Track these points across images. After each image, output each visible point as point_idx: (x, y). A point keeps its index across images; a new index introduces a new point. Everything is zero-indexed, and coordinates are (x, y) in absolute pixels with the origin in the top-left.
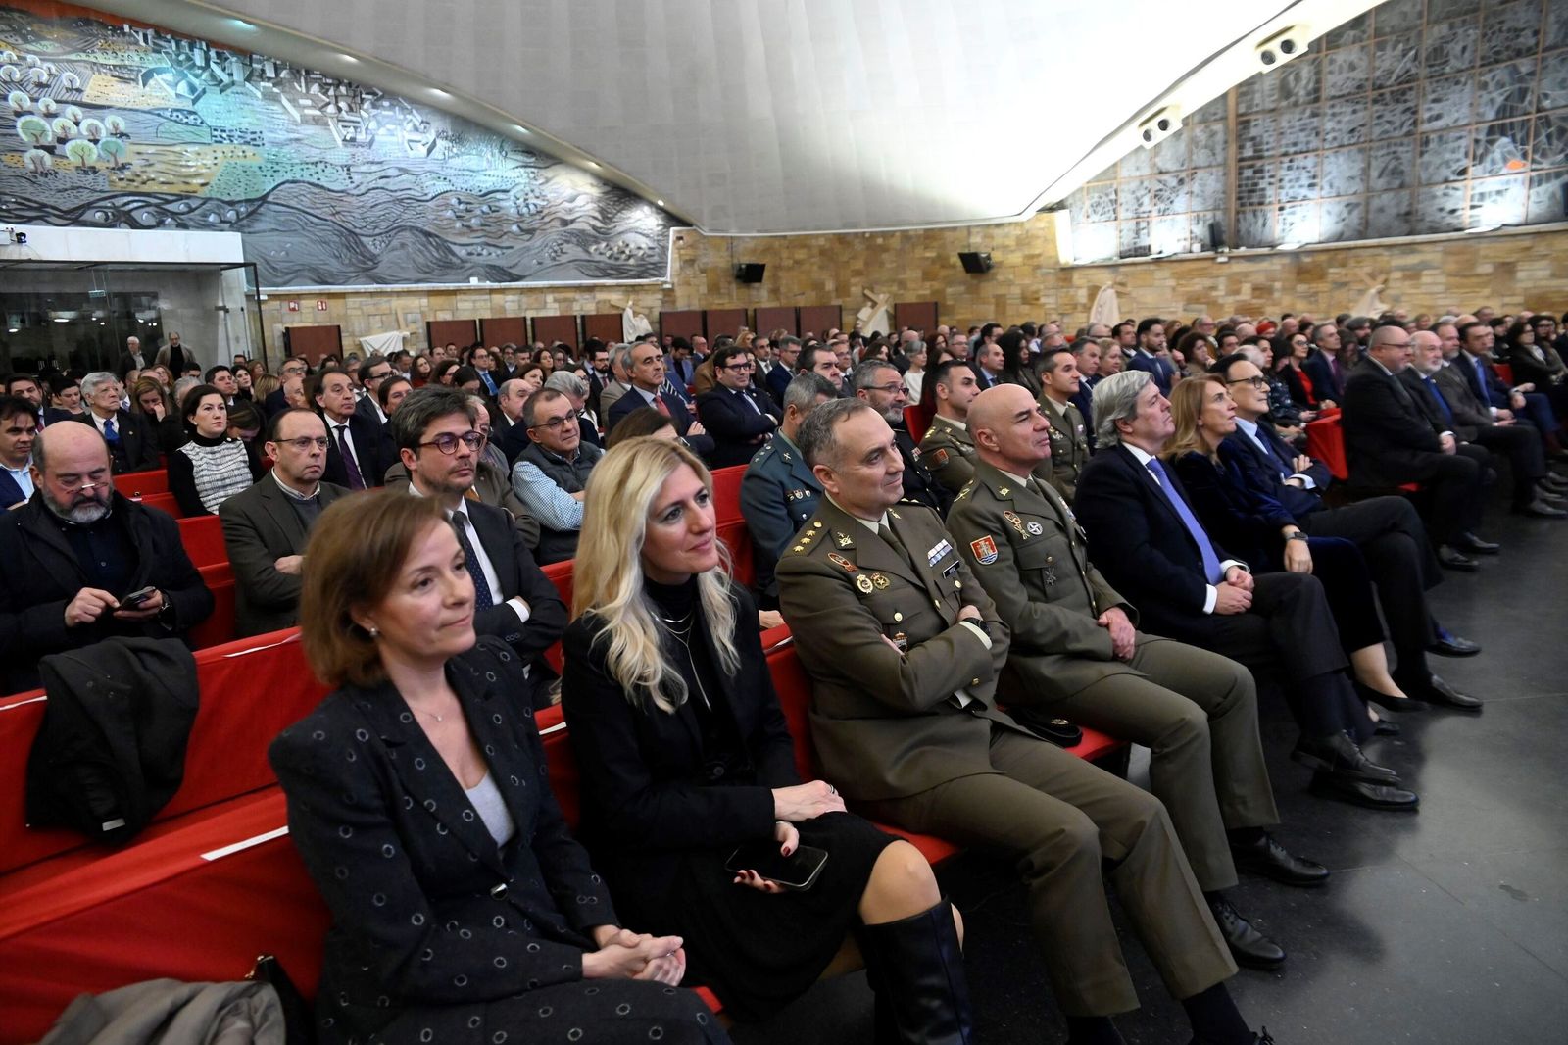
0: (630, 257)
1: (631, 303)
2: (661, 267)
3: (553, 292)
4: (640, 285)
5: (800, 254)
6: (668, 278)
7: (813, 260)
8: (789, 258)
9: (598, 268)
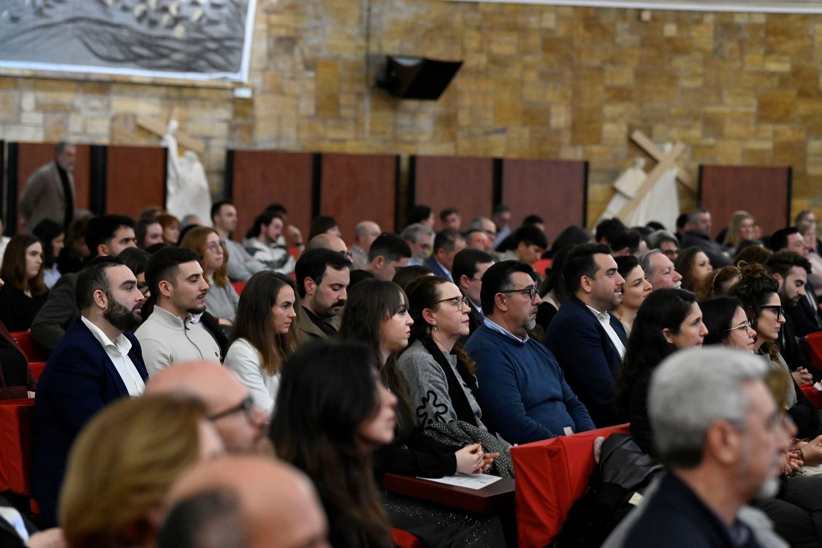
0: (177, 20)
1: (174, 124)
2: (230, 50)
3: (35, 88)
4: (194, 87)
5: (504, 45)
6: (243, 76)
7: (528, 59)
8: (480, 50)
9: (117, 41)
